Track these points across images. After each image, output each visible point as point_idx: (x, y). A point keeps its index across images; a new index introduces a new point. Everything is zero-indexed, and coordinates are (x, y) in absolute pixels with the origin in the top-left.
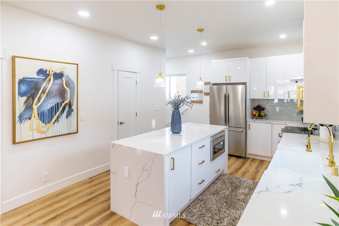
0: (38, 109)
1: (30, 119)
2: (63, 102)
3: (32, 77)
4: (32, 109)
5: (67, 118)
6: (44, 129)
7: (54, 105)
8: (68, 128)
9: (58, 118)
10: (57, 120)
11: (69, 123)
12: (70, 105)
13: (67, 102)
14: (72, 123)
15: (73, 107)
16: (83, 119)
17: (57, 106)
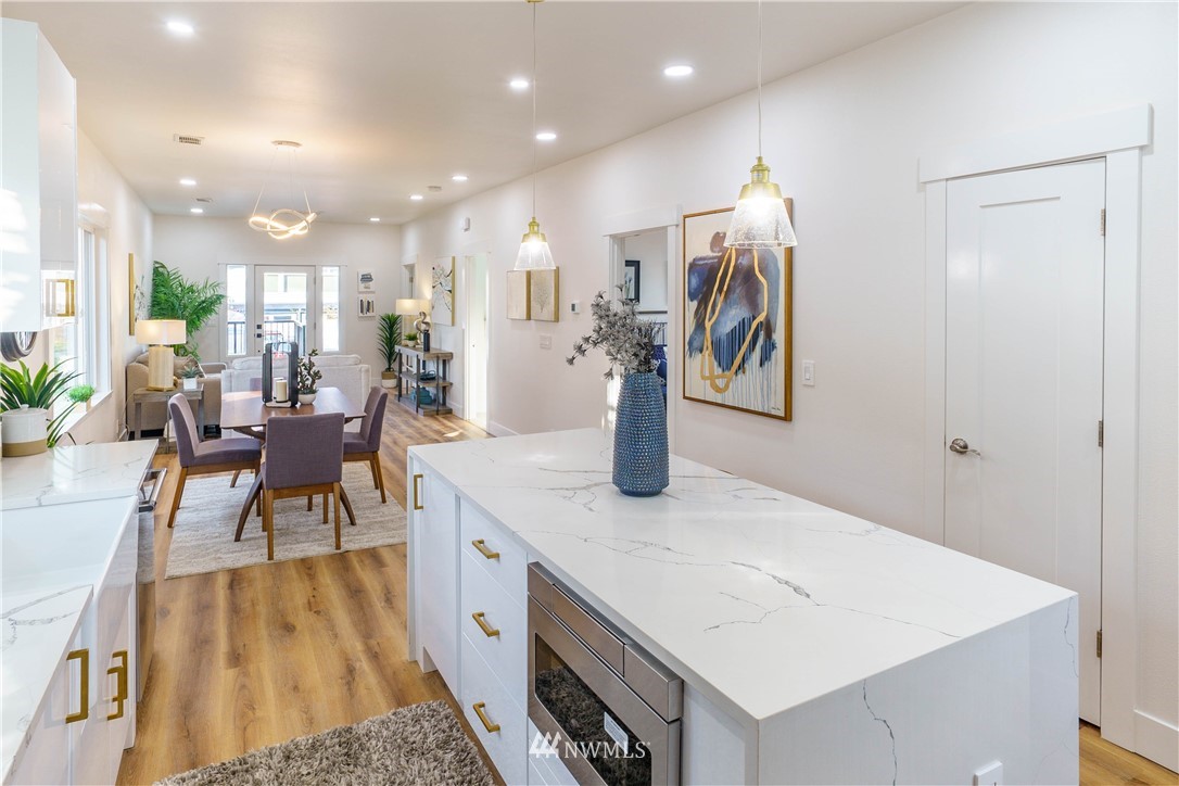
0: (713, 328)
1: (701, 351)
2: (754, 318)
3: (704, 255)
4: (704, 329)
5: (761, 365)
6: (720, 383)
7: (736, 323)
8: (763, 396)
9: (743, 360)
10: (741, 367)
11: (765, 382)
12: (768, 327)
13: (761, 318)
14: (773, 385)
15: (774, 336)
16: (808, 383)
17: (743, 326)
